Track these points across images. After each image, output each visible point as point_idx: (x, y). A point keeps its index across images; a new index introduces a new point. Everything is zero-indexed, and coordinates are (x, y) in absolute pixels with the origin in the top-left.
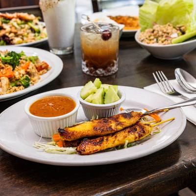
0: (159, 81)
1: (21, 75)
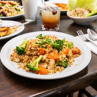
0: (80, 35)
1: (63, 59)
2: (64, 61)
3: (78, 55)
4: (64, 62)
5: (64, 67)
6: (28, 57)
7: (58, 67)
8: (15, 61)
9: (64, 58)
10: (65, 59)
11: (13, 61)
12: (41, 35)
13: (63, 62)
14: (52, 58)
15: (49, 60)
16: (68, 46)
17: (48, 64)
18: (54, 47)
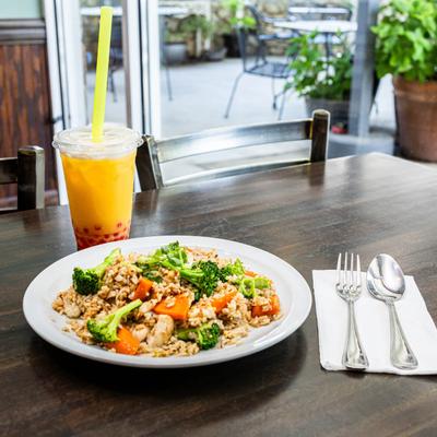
2: (206, 326)
3: (266, 319)
4: (205, 330)
5: (198, 344)
6: (101, 302)
7: (182, 342)
8: (64, 313)
9: (209, 320)
10: (211, 323)
11: (59, 311)
12: (176, 244)
13: (202, 329)
14: (167, 311)
15: (155, 316)
16: (243, 286)
17: (151, 328)
18: (189, 283)
